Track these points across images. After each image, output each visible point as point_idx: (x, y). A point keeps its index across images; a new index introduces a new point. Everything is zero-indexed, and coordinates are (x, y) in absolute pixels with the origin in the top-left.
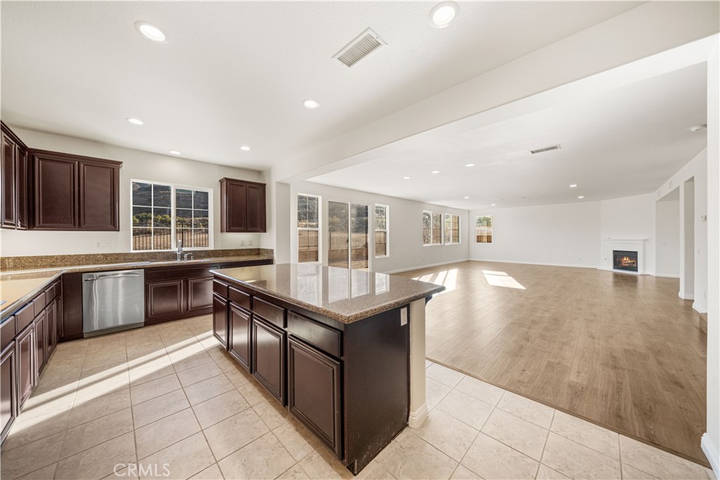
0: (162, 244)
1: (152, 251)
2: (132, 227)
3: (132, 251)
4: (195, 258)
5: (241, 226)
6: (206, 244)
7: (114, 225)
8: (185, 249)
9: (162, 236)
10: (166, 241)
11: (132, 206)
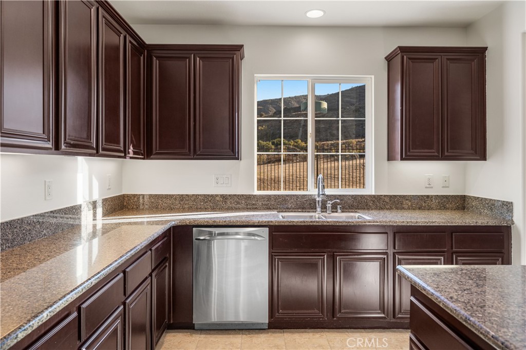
0: (295, 173)
1: (282, 192)
2: (256, 153)
3: (257, 192)
4: (344, 210)
5: (430, 147)
6: (361, 183)
7: (233, 150)
8: (328, 192)
9: (295, 164)
10: (298, 170)
11: (256, 119)
